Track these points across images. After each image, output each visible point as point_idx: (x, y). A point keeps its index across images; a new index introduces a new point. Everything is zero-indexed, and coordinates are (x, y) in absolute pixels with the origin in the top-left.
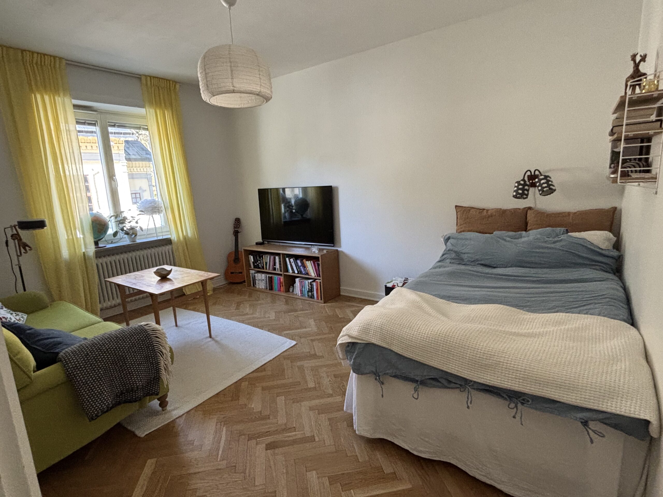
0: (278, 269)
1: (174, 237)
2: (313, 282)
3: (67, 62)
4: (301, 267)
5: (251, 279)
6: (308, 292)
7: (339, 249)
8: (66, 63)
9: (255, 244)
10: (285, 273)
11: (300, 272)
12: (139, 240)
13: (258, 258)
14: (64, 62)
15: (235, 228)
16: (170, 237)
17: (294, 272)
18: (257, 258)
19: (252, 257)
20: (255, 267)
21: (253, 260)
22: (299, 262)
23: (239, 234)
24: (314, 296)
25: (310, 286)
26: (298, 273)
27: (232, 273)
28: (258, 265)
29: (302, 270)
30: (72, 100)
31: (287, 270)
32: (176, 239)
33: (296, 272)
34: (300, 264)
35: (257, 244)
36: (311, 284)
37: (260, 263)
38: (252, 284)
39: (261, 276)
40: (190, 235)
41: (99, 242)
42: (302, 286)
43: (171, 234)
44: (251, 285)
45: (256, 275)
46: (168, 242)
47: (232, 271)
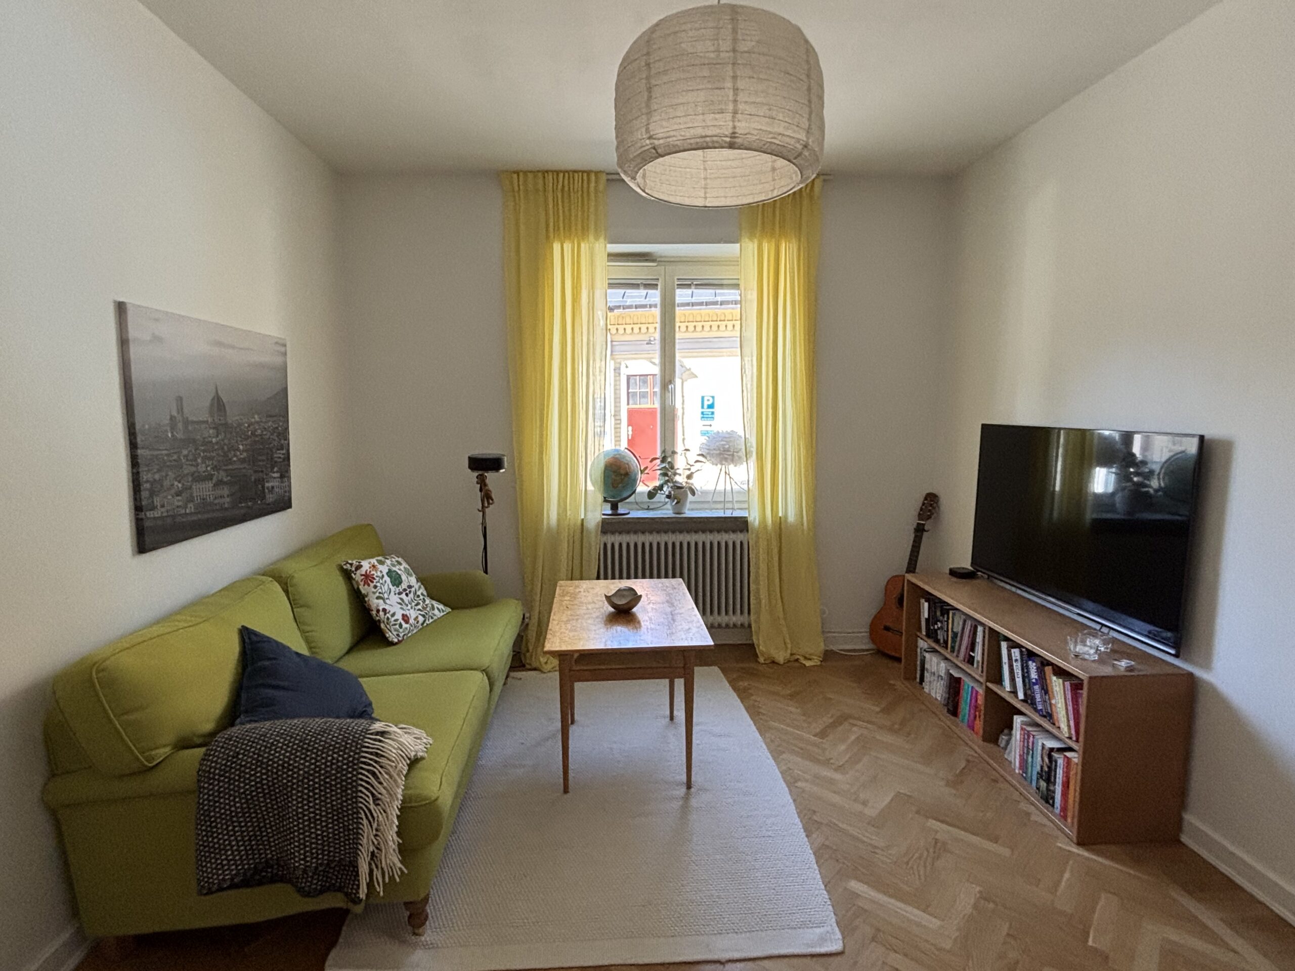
0: (978, 662)
1: (754, 518)
2: (1060, 750)
3: (610, 177)
4: (1036, 687)
5: (918, 663)
6: (1040, 775)
7: (1198, 672)
8: (608, 180)
9: (948, 572)
10: (990, 685)
11: (1029, 699)
12: (689, 512)
13: (938, 613)
14: (604, 178)
15: (920, 517)
16: (747, 515)
17: (1014, 692)
18: (935, 612)
19: (926, 605)
20: (928, 635)
21: (926, 615)
22: (1033, 666)
23: (925, 533)
24: (1053, 798)
25: (1046, 760)
26: (1024, 701)
27: (887, 628)
28: (936, 631)
29: (1038, 697)
30: (609, 246)
31: (999, 681)
32: (757, 523)
33: (1021, 696)
34: (1034, 675)
35: (954, 573)
36: (1050, 757)
37: (942, 628)
38: (918, 676)
39: (938, 664)
40: (791, 518)
41: (620, 505)
42: (1028, 750)
43: (748, 509)
44: (915, 678)
45: (927, 655)
46: (740, 525)
47: (888, 624)
